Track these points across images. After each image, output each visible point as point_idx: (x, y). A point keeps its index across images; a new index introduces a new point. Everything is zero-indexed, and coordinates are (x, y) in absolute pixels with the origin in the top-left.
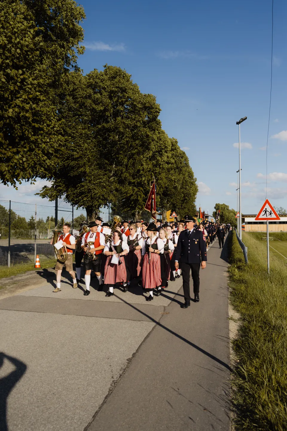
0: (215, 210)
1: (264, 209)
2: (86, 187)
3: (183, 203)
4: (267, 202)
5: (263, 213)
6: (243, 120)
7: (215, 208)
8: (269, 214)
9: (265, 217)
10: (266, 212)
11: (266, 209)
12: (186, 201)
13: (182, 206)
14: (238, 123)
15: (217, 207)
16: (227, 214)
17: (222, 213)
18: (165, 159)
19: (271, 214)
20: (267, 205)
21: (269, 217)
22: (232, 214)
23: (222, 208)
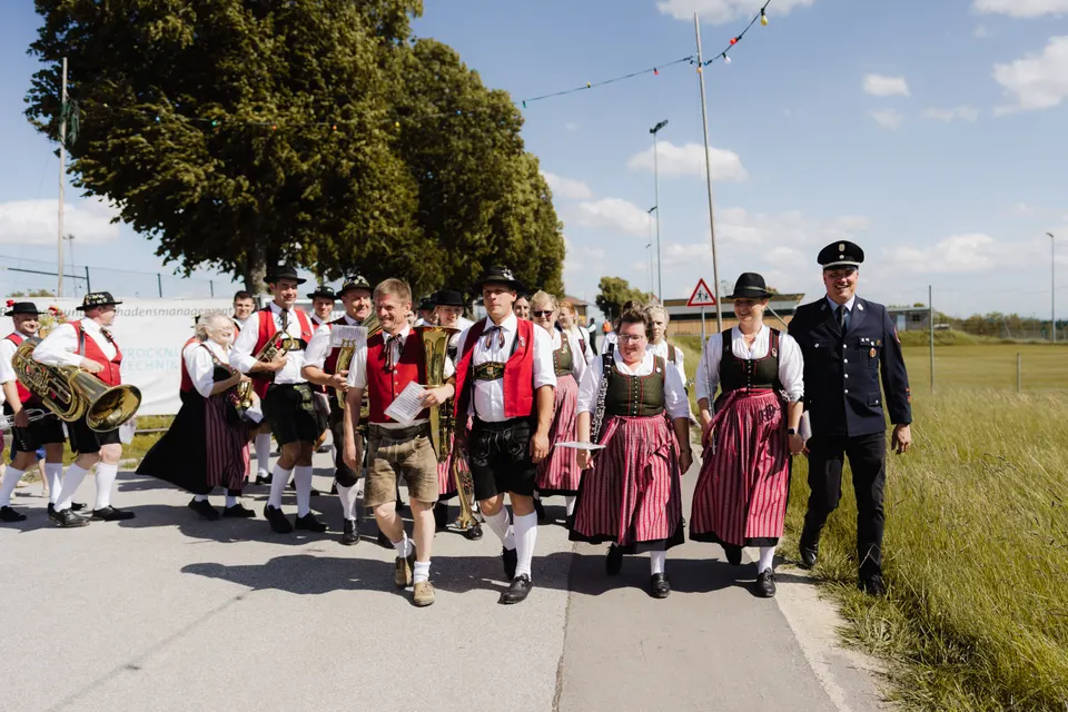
0: (600, 292)
4: (701, 281)
5: (697, 296)
6: (659, 126)
7: (600, 286)
9: (699, 302)
10: (700, 296)
11: (700, 291)
14: (653, 131)
15: (606, 286)
17: (616, 297)
18: (520, 197)
20: (702, 287)
23: (614, 285)
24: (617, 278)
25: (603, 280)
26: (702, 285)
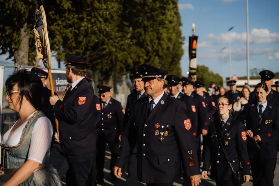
2: (107, 50)
3: (171, 65)
12: (174, 63)
13: (169, 68)
16: (207, 77)
18: (169, 17)
22: (211, 76)
23: (202, 70)
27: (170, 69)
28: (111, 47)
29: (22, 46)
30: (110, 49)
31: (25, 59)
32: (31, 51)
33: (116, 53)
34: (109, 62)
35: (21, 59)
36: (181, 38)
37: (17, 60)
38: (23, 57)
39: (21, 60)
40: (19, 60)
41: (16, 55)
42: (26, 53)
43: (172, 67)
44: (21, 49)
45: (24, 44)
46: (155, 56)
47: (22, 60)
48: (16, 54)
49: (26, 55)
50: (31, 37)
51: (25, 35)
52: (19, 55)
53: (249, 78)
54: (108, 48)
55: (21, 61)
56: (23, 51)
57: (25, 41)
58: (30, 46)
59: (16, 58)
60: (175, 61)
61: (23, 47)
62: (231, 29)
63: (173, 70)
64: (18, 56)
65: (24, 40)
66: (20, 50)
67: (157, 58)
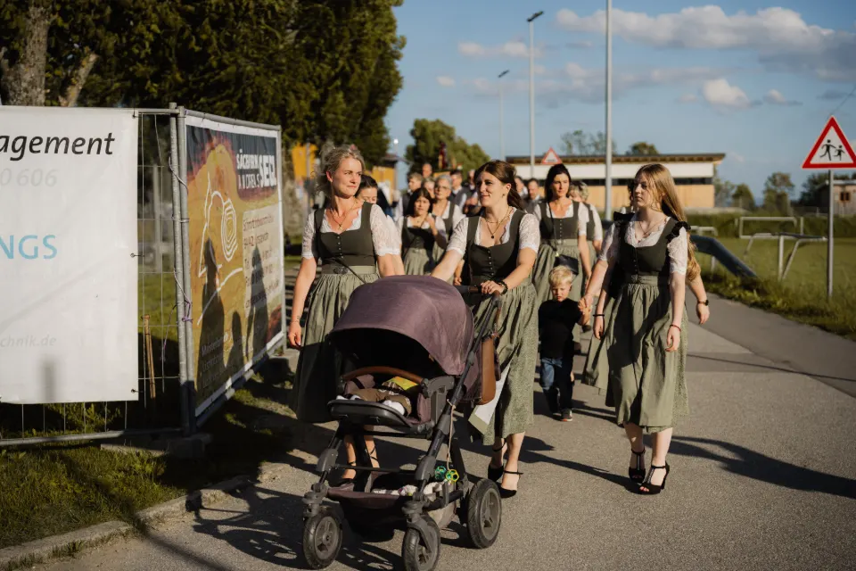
1: (825, 142)
4: (832, 123)
5: (821, 151)
7: (413, 133)
8: (837, 153)
9: (825, 160)
10: (828, 150)
11: (829, 141)
19: (840, 153)
20: (832, 133)
21: (836, 160)
23: (434, 133)
24: (438, 122)
25: (417, 123)
26: (832, 131)
27: (363, 131)
28: (242, 60)
29: (29, 52)
30: (239, 66)
31: (39, 90)
32: (51, 67)
33: (258, 79)
34: (235, 106)
35: (26, 90)
36: (394, 41)
37: (11, 94)
38: (33, 84)
39: (24, 95)
40: (20, 95)
41: (11, 78)
42: (39, 71)
43: (367, 124)
44: (25, 57)
45: (34, 42)
46: (337, 89)
47: (30, 95)
48: (9, 74)
49: (41, 80)
50: (55, 21)
51: (39, 15)
52: (18, 78)
53: (609, 158)
54: (235, 62)
55: (27, 97)
56: (30, 67)
57: (38, 35)
58: (49, 50)
59: (9, 87)
60: (377, 106)
61: (32, 53)
62: (537, 15)
63: (370, 132)
64: (15, 80)
65: (36, 33)
66: (22, 62)
67: (340, 96)
